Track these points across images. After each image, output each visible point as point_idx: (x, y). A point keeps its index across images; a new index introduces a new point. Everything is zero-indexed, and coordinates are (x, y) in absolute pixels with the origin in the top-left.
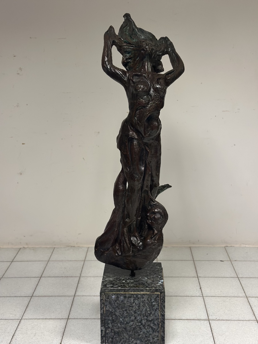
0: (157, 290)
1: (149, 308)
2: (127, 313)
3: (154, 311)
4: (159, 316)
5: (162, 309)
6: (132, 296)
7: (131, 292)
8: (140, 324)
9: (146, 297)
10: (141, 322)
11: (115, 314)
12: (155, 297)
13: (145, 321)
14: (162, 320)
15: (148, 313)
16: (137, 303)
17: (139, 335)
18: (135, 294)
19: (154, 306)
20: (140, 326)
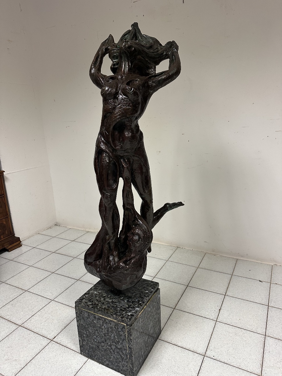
0: (123, 320)
1: (117, 336)
2: (98, 333)
3: (122, 340)
4: (127, 347)
5: (129, 341)
6: (101, 319)
7: (100, 314)
8: (110, 348)
9: (113, 325)
10: (110, 346)
11: (88, 330)
12: (121, 328)
13: (115, 347)
14: (130, 352)
15: (116, 341)
16: (106, 327)
17: (110, 358)
18: (103, 318)
19: (121, 335)
20: (110, 349)
